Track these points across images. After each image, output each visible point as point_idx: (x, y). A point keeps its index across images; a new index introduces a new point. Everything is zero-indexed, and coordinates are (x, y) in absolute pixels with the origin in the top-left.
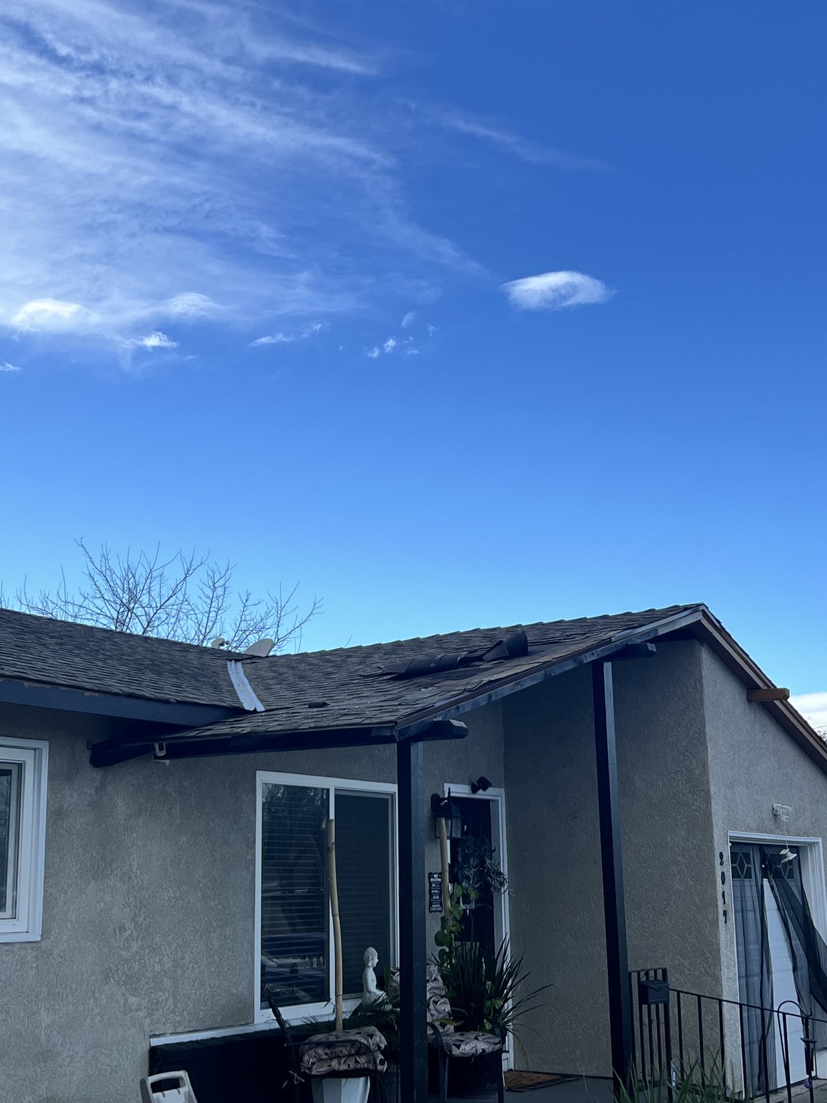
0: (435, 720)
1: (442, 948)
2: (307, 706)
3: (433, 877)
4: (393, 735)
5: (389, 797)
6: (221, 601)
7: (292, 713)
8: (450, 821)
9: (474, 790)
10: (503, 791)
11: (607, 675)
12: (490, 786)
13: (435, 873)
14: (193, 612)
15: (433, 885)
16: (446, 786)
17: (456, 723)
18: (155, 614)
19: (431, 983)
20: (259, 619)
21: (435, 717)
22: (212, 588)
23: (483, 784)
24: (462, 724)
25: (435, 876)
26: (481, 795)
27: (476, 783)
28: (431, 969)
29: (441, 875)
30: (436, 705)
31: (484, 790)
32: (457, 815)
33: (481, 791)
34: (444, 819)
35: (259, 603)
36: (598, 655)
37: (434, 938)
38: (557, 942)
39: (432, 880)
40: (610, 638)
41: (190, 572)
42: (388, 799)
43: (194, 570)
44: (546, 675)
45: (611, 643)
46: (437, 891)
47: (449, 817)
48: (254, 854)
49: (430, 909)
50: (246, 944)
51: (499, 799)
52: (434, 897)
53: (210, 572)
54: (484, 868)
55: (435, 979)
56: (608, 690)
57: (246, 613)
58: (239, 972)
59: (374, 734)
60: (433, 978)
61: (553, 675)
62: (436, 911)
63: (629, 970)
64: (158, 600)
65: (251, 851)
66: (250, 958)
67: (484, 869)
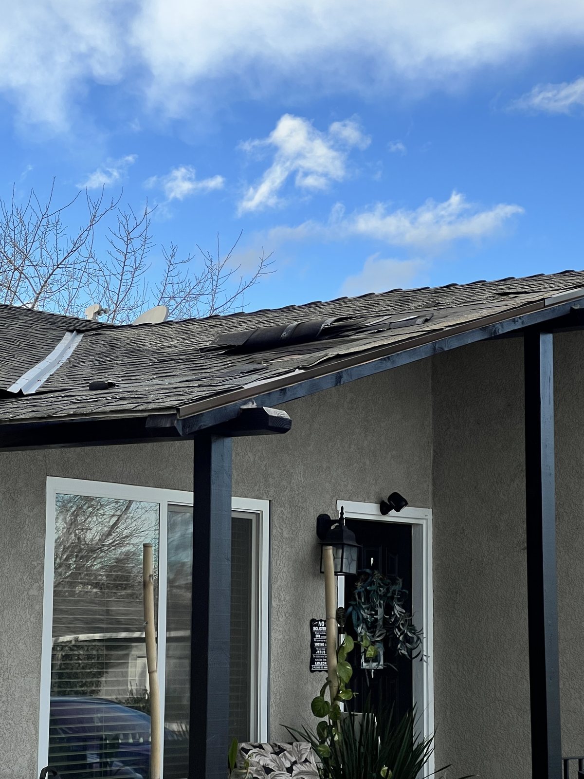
0: (244, 407)
1: (322, 719)
2: (88, 388)
3: (317, 625)
4: (175, 427)
5: (253, 517)
6: (139, 258)
7: (65, 397)
8: (341, 551)
9: (384, 510)
10: (428, 513)
11: (545, 352)
12: (406, 504)
13: (321, 621)
14: (101, 274)
15: (317, 636)
16: (340, 503)
17: (271, 411)
18: (50, 275)
19: (299, 766)
20: (194, 283)
21: (245, 404)
22: (126, 239)
23: (395, 502)
24: (284, 414)
25: (320, 624)
26: (393, 517)
27: (386, 501)
28: (302, 747)
29: (327, 623)
30: (246, 387)
31: (398, 510)
32: (350, 543)
33: (393, 512)
34: (331, 547)
35: (189, 260)
36: (523, 323)
37: (310, 705)
38: (497, 716)
39: (315, 628)
40: (543, 299)
41: (97, 219)
42: (251, 520)
43: (102, 215)
44: (434, 349)
45: (545, 307)
46: (322, 644)
47: (339, 545)
48: (41, 588)
49: (311, 667)
50: (26, 709)
51: (424, 522)
52: (318, 652)
53: (122, 219)
54: (391, 616)
55: (306, 761)
56: (545, 373)
57: (174, 273)
58: (16, 746)
59: (149, 424)
60: (303, 760)
61: (446, 349)
62: (320, 671)
63: (564, 755)
64: (54, 256)
65: (37, 584)
66: (32, 728)
67: (390, 618)
